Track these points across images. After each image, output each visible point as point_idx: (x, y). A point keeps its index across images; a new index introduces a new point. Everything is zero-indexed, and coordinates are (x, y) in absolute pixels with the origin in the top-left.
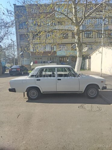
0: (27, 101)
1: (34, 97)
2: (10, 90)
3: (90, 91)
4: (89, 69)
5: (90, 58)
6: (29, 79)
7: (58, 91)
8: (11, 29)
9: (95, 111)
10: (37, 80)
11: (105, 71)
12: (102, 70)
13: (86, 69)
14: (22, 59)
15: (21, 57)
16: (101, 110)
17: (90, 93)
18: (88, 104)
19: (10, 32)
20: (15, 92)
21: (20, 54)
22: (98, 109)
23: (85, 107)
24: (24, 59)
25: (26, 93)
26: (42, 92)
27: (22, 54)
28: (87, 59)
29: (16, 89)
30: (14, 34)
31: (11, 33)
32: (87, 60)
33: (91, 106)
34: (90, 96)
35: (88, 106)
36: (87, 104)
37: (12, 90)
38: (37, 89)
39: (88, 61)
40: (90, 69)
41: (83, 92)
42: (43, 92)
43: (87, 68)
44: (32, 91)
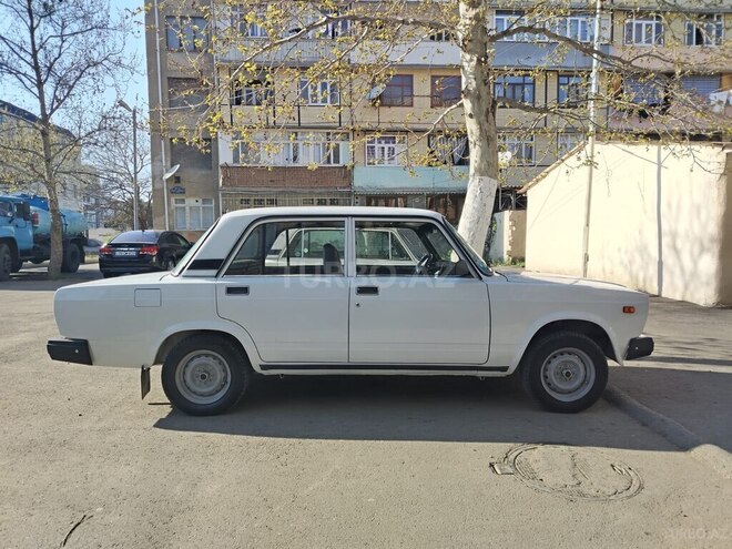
0: (161, 424)
1: (211, 394)
2: (59, 351)
3: (553, 367)
4: (519, 260)
5: (521, 204)
6: (179, 280)
7: (356, 359)
8: (120, 43)
9: (607, 500)
10: (230, 290)
11: (604, 271)
12: (587, 258)
13: (501, 260)
14: (173, 200)
15: (172, 192)
16: (641, 487)
17: (551, 374)
18: (550, 448)
19: (113, 58)
20: (89, 362)
21: (168, 176)
22: (622, 485)
23: (535, 466)
24: (183, 201)
25: (156, 372)
26: (256, 363)
27: (176, 178)
28: (505, 208)
29: (92, 344)
30: (132, 70)
31: (119, 63)
32: (507, 214)
33: (568, 460)
34: (554, 395)
35: (550, 461)
36: (540, 447)
37: (73, 351)
38: (226, 345)
39: (511, 220)
40: (523, 260)
41: (510, 372)
42: (264, 367)
43: (506, 257)
44: (196, 361)
